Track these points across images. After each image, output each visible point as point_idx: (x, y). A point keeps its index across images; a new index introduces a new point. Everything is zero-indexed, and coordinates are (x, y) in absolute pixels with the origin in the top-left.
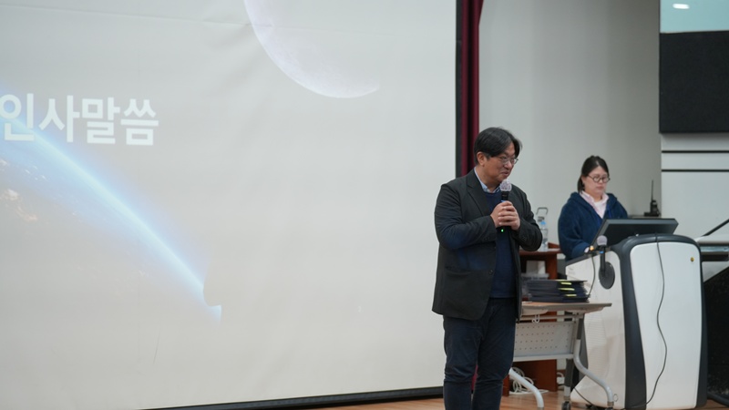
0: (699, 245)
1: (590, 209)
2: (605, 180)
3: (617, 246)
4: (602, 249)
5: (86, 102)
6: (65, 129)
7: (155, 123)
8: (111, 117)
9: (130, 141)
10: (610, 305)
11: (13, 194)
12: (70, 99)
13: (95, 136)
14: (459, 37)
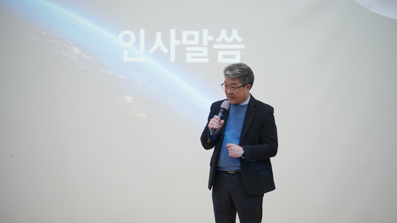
5: (185, 34)
7: (243, 47)
8: (205, 43)
9: (221, 60)
11: (129, 98)
12: (173, 32)
13: (193, 57)
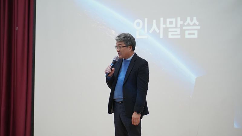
5: (168, 20)
6: (160, 32)
7: (199, 27)
8: (179, 26)
9: (187, 36)
12: (162, 19)
13: (172, 35)
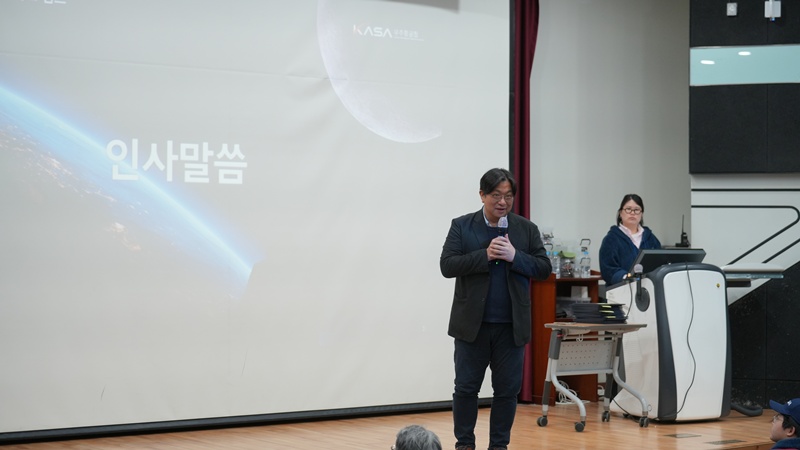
0: (724, 273)
1: (627, 241)
2: (637, 212)
3: (651, 273)
4: (639, 276)
5: (184, 147)
6: (165, 170)
7: (245, 165)
8: (205, 159)
9: (222, 180)
10: (645, 326)
11: (119, 226)
12: (170, 144)
13: (192, 176)
14: (512, 90)
